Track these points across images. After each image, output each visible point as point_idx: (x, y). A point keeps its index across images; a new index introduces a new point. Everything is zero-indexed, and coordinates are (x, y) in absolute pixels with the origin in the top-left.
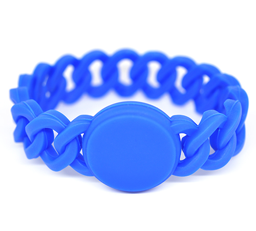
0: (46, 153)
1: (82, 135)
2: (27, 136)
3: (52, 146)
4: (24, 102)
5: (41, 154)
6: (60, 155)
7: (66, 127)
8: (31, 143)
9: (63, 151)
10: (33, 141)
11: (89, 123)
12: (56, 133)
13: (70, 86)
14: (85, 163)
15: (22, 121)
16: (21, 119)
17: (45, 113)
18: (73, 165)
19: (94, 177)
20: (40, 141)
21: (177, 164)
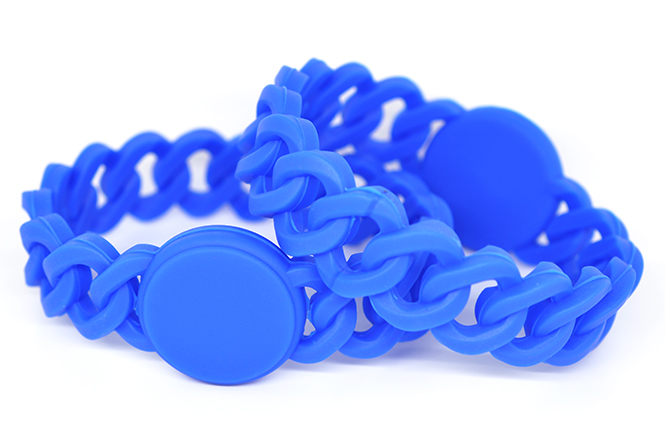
0: (76, 308)
1: (139, 277)
2: (45, 277)
3: (87, 295)
4: (41, 218)
5: (68, 309)
6: (100, 311)
7: (111, 263)
8: (52, 289)
9: (105, 305)
10: (55, 286)
11: (150, 258)
12: (94, 273)
13: (148, 187)
14: (140, 327)
15: (38, 250)
16: (36, 247)
17: (78, 238)
18: (120, 329)
19: (155, 353)
20: (68, 286)
21: (297, 340)
